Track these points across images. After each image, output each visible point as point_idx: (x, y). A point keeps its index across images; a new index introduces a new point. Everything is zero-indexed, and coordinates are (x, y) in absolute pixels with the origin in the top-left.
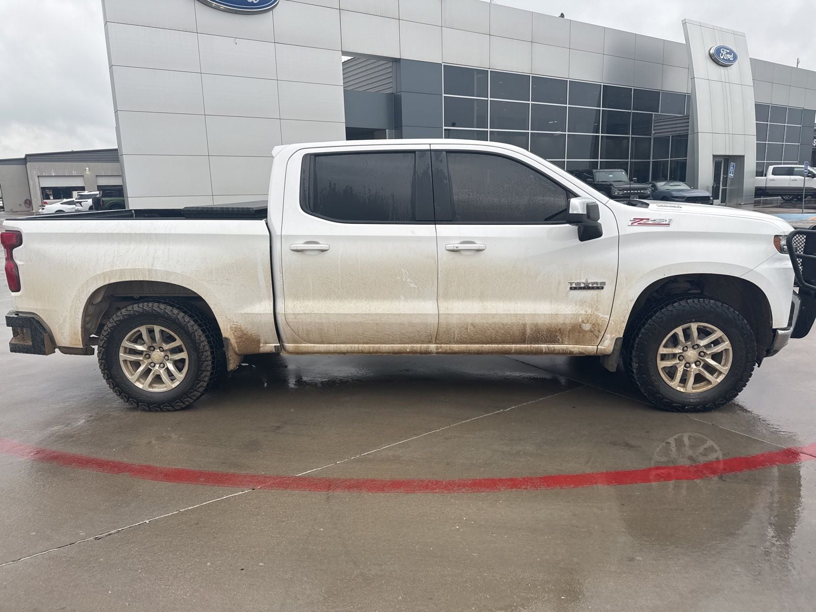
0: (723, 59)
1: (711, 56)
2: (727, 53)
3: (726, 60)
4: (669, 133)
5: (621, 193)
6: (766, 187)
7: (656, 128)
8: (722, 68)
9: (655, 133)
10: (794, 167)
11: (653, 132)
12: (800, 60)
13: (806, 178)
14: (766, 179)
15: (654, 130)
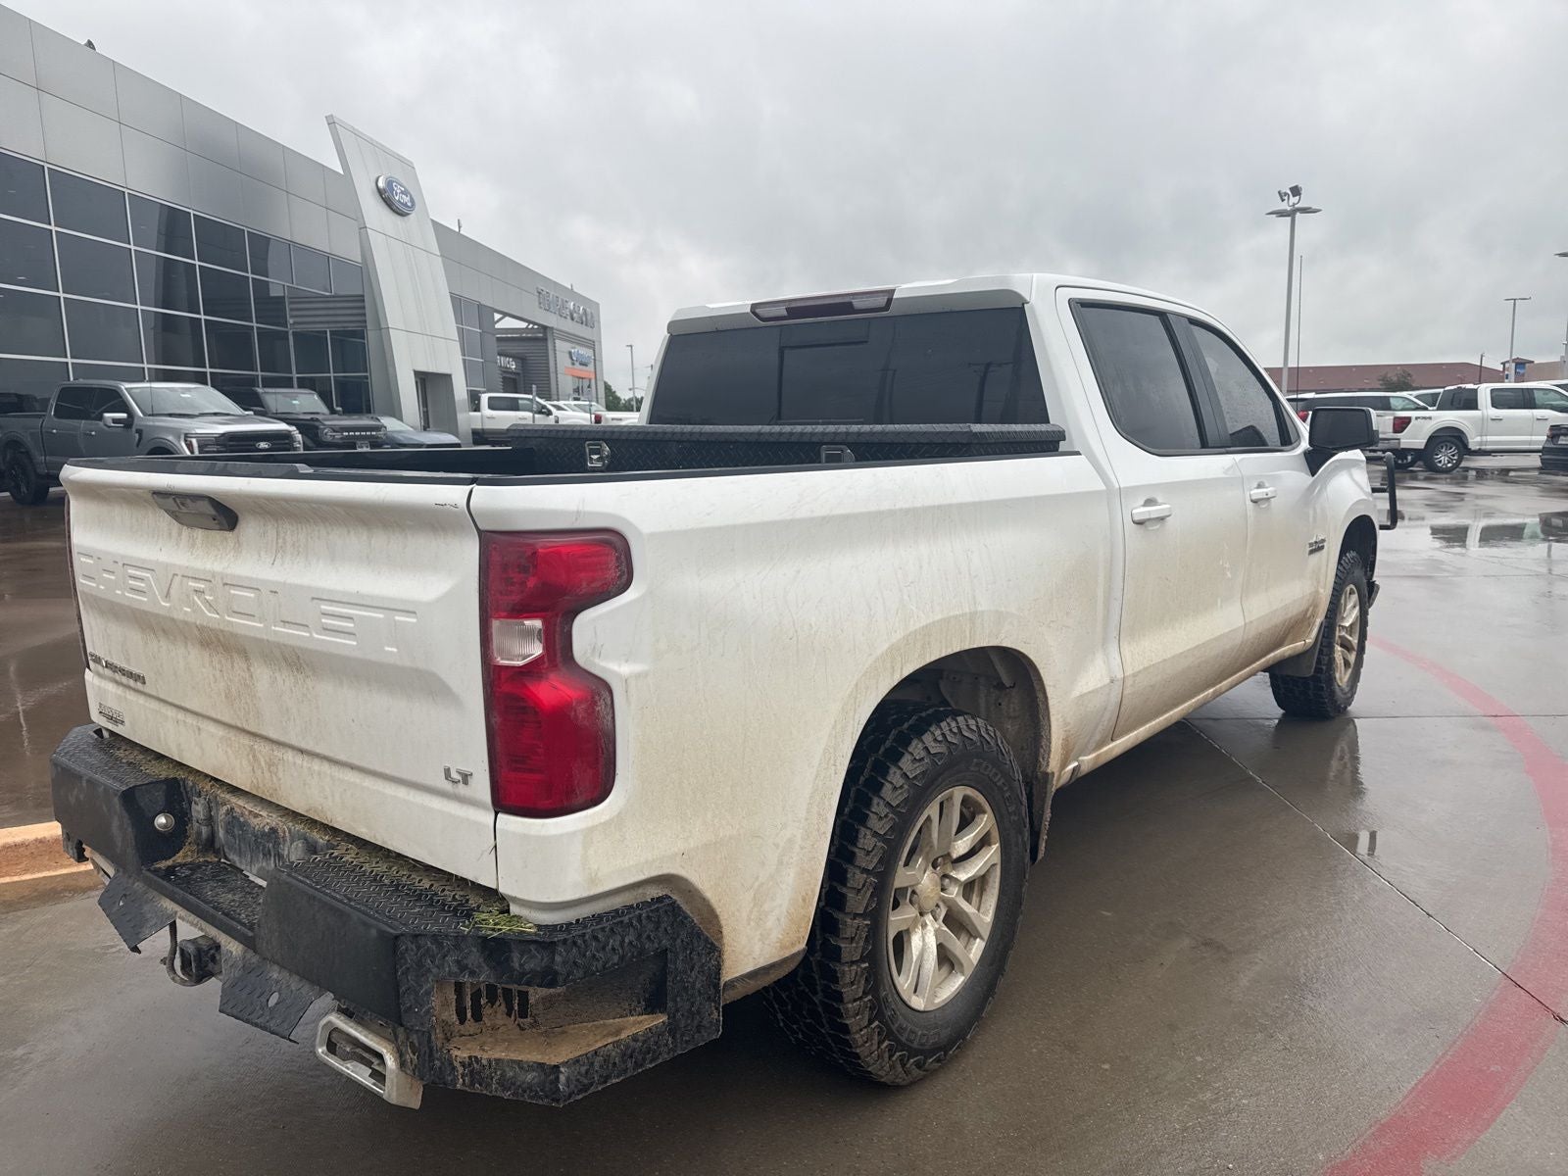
0: (399, 201)
1: (380, 192)
2: (402, 192)
3: (402, 204)
4: (326, 325)
5: (338, 436)
6: (483, 429)
7: (295, 313)
8: (399, 217)
9: (295, 323)
10: (518, 398)
11: (291, 321)
12: (462, 222)
13: (536, 416)
14: (482, 416)
15: (291, 317)
